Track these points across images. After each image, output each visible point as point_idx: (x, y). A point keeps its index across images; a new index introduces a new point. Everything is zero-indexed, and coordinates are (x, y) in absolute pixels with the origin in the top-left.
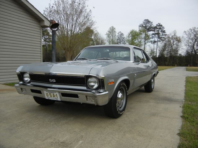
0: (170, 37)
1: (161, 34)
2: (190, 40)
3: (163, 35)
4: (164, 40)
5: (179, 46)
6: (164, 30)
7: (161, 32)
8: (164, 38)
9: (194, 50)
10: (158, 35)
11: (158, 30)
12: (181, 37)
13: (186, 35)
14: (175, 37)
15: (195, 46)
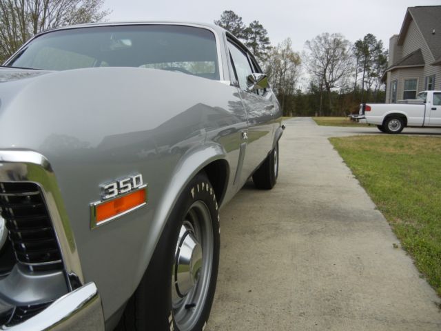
0: (280, 52)
1: (260, 45)
2: (318, 61)
3: (264, 48)
4: (266, 60)
5: (296, 74)
6: (266, 36)
7: (260, 40)
8: (266, 54)
9: (326, 81)
10: (254, 49)
11: (253, 36)
12: (300, 55)
13: (311, 48)
14: (288, 53)
15: (327, 74)
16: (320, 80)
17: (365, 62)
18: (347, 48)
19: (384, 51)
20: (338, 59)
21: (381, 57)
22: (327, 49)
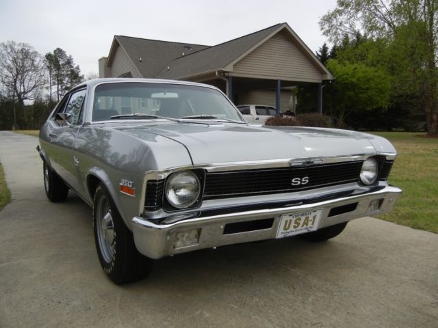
9: (17, 92)
15: (18, 85)
16: (10, 91)
17: (57, 76)
18: (37, 60)
19: (75, 66)
20: (28, 71)
21: (72, 71)
22: (14, 58)
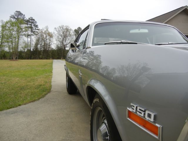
0: (43, 32)
1: (34, 28)
2: (60, 37)
3: (36, 29)
4: (37, 34)
5: (51, 41)
6: (37, 24)
7: (34, 26)
8: (37, 32)
9: (63, 45)
10: (31, 29)
11: (30, 23)
12: (53, 33)
13: (57, 31)
14: (47, 32)
15: (64, 42)
16: (61, 44)
18: (71, 32)
20: (68, 36)
22: (63, 32)
